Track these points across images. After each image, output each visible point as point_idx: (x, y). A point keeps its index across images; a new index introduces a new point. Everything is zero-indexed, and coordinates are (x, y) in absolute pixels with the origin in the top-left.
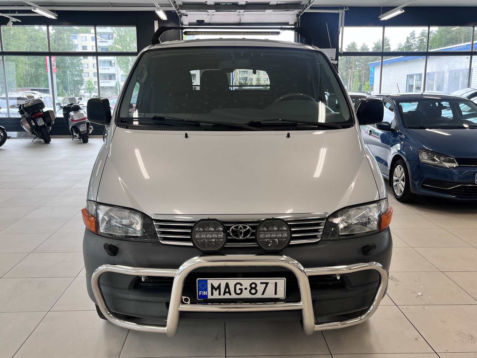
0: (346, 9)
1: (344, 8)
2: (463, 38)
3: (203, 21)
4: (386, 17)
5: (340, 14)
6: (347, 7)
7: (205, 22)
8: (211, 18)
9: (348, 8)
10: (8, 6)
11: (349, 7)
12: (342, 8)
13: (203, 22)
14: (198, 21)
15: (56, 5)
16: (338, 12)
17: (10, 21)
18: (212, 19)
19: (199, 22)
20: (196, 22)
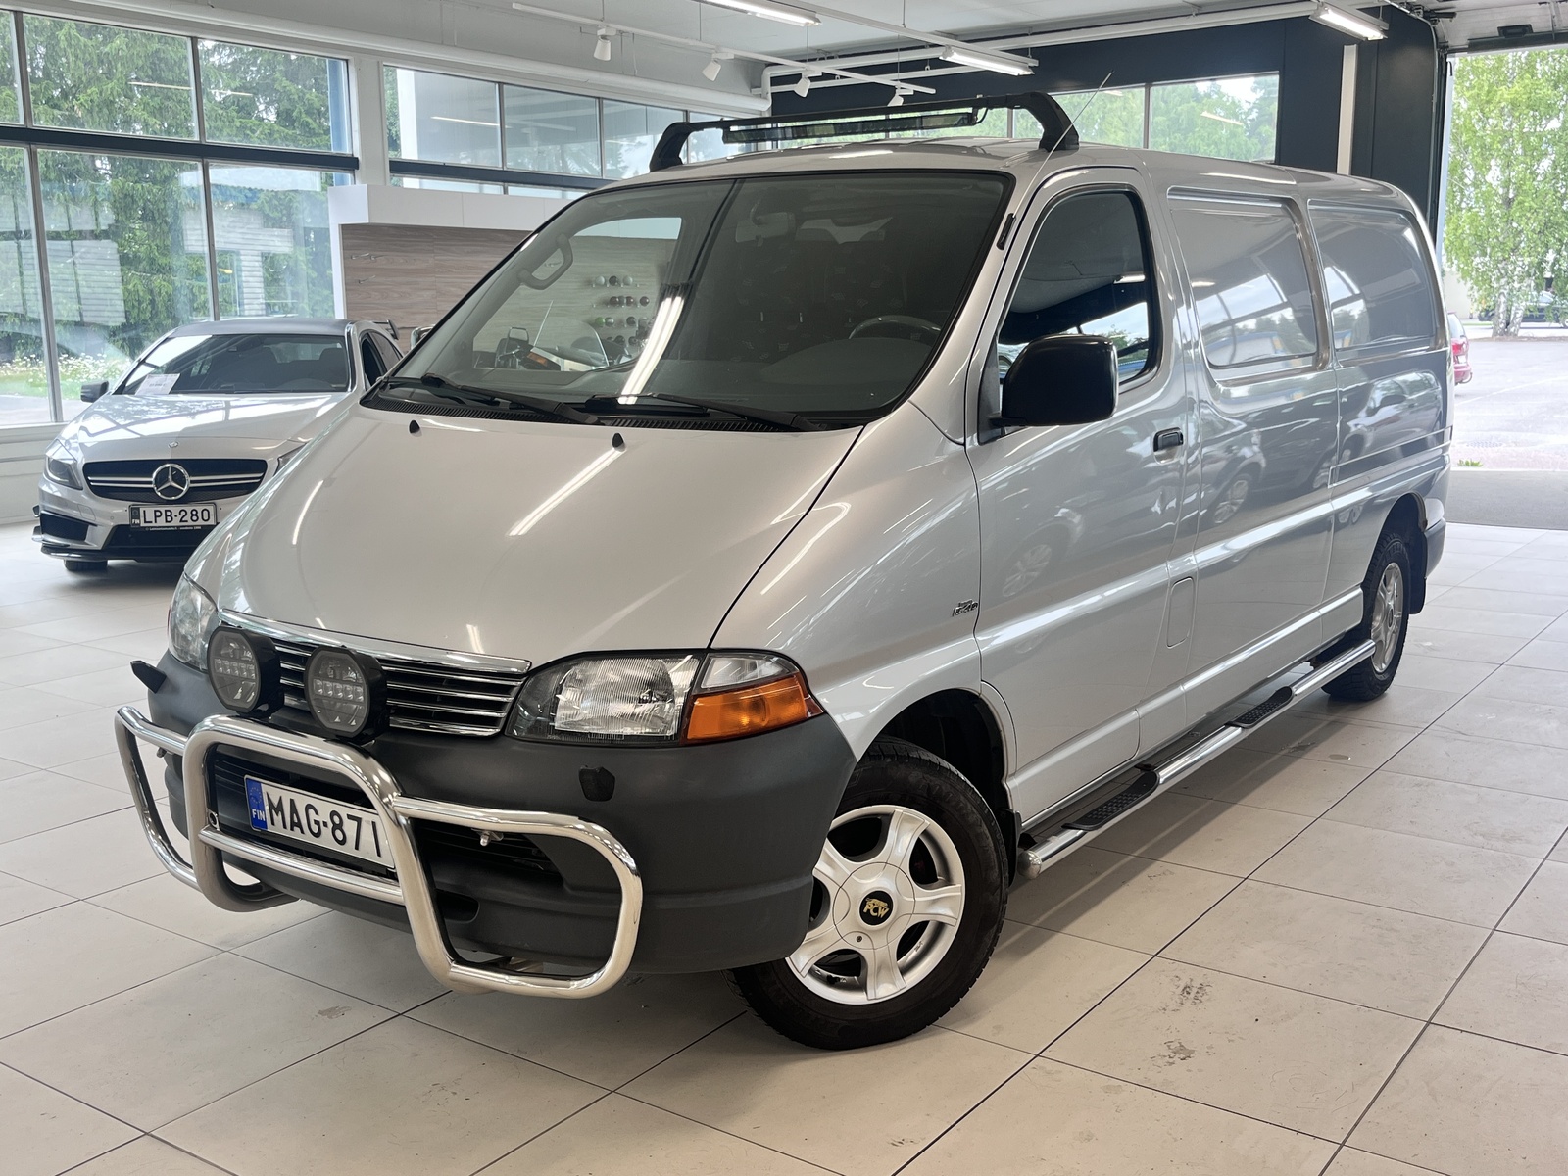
3: (1527, 28)
7: (1534, 31)
8: (1558, 14)
10: (896, 50)
13: (1524, 32)
14: (1503, 30)
15: (1034, 32)
17: (897, 94)
18: (1562, 16)
19: (1510, 31)
20: (1497, 34)
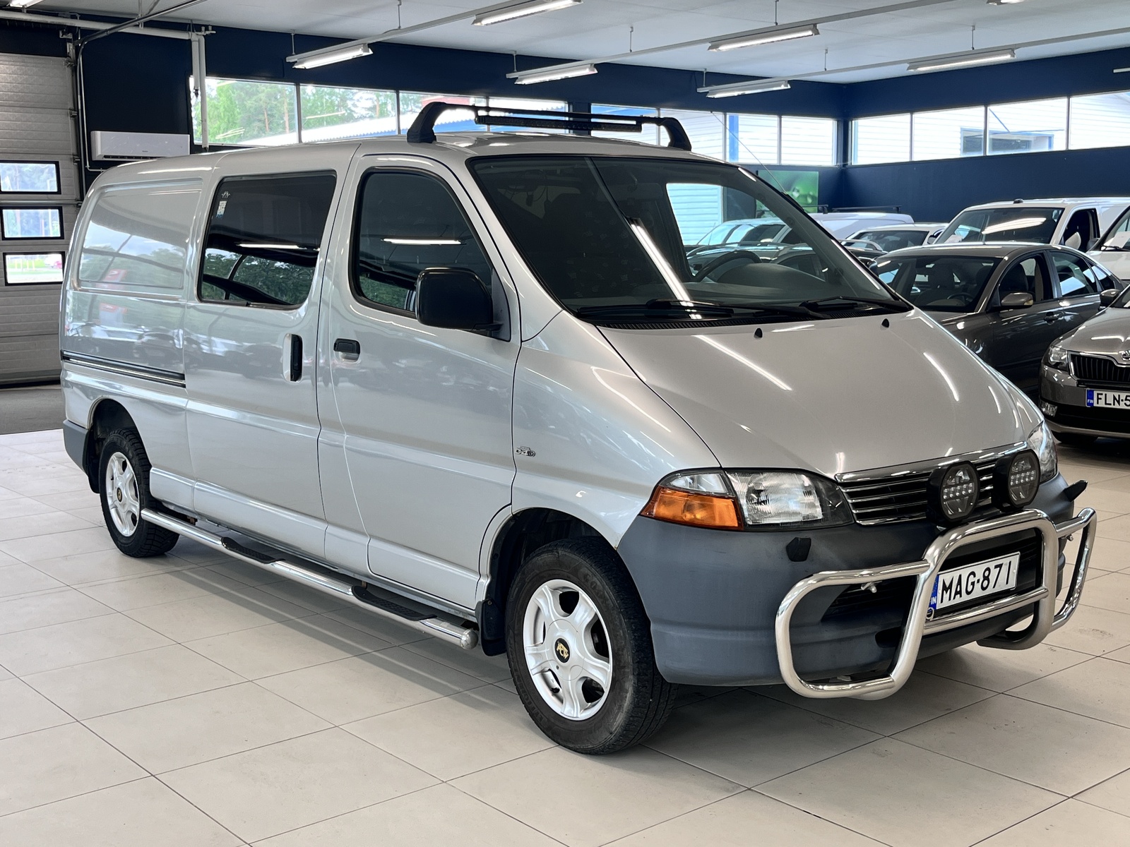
0: (208, 32)
1: (203, 28)
2: (286, 111)
4: (312, 62)
5: (193, 44)
6: (210, 28)
9: (212, 30)
11: (214, 28)
12: (197, 27)
16: (187, 38)
